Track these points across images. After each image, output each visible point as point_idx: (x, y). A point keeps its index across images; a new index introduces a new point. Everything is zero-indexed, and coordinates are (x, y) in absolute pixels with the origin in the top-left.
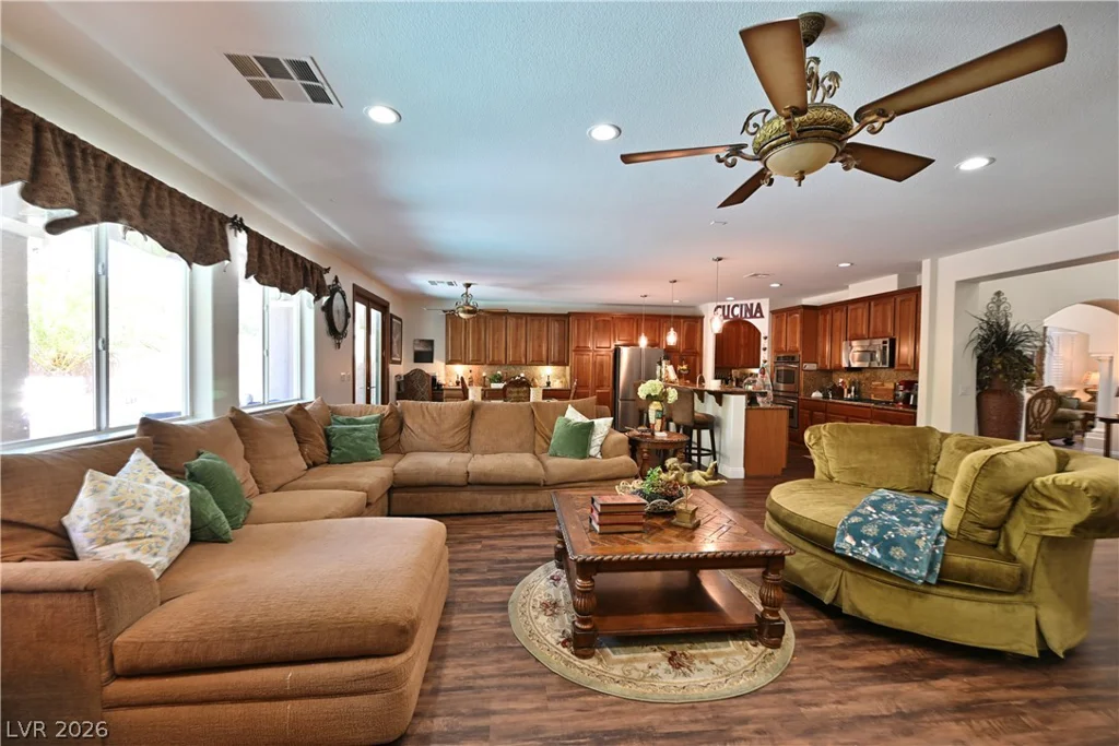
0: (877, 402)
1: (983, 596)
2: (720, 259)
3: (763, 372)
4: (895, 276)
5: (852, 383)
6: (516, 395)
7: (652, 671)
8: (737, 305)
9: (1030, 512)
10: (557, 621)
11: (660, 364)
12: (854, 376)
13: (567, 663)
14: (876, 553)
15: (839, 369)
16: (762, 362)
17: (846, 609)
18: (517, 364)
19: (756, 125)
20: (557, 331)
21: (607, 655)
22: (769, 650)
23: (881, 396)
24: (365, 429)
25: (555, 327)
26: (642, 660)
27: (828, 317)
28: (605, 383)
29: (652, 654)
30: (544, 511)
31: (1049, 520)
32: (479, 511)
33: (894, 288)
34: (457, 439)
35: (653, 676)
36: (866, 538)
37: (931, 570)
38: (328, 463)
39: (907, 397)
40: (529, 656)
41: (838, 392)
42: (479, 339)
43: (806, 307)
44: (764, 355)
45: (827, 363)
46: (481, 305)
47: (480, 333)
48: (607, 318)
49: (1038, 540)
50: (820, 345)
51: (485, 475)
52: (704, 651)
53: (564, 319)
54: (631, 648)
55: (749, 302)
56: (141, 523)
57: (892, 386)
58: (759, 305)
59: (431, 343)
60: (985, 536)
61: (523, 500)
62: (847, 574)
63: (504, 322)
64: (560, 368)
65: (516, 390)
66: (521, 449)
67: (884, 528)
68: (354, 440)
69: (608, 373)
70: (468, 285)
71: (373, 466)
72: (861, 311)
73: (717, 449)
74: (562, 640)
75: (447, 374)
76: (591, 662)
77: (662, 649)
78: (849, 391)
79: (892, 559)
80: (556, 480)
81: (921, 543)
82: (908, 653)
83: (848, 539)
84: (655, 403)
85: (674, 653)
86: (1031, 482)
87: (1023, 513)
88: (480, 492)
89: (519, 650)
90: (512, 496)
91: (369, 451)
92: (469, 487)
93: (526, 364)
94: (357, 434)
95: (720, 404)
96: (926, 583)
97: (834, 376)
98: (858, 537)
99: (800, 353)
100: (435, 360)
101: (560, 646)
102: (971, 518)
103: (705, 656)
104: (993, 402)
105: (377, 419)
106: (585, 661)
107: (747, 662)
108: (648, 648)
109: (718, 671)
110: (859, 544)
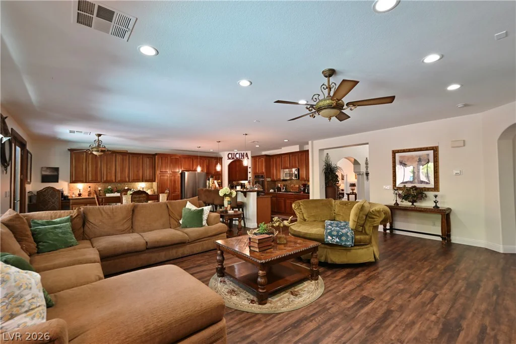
0: (293, 192)
1: (363, 247)
2: (246, 135)
3: (249, 182)
4: (298, 146)
5: (284, 186)
6: (138, 199)
7: (290, 300)
8: (237, 153)
9: (370, 220)
10: (241, 296)
11: (209, 180)
12: (284, 183)
13: (260, 308)
14: (338, 240)
15: (279, 180)
16: (249, 178)
17: (329, 262)
18: (123, 181)
19: (316, 99)
20: (148, 163)
21: (271, 301)
22: (316, 281)
23: (294, 190)
24: (64, 227)
25: (147, 161)
26: (284, 298)
27: (275, 160)
28: (177, 190)
29: (285, 295)
30: (188, 256)
31: (375, 221)
32: (152, 263)
33: (298, 150)
34: (126, 226)
35: (292, 301)
36: (334, 236)
37: (352, 242)
38: (38, 253)
39: (305, 190)
40: (243, 312)
41: (279, 189)
42: (97, 167)
43: (266, 155)
44: (250, 175)
45: (275, 178)
46: (108, 147)
47: (97, 164)
48: (177, 157)
49: (372, 227)
50: (272, 171)
51: (158, 242)
52: (299, 288)
53: (152, 157)
54: (276, 296)
55: (242, 152)
56: (33, 298)
57: (298, 186)
58: (247, 153)
59: (57, 169)
60: (360, 229)
61: (176, 253)
62: (329, 250)
63: (114, 157)
64: (149, 183)
65: (138, 196)
66: (164, 227)
67: (338, 232)
68: (56, 234)
69: (178, 185)
70: (99, 135)
71: (75, 249)
72: (287, 158)
73: (245, 216)
74: (250, 302)
75: (70, 190)
76: (268, 305)
77: (287, 292)
78: (283, 189)
79: (342, 241)
80: (193, 239)
81: (349, 234)
82: (348, 270)
83: (329, 237)
84: (227, 197)
85: (291, 292)
86: (369, 211)
87: (368, 220)
88: (152, 252)
89: (236, 312)
90: (170, 251)
91: (69, 240)
92: (147, 251)
93: (129, 182)
94: (58, 230)
95: (246, 197)
96: (352, 246)
97: (277, 183)
98: (332, 236)
99: (265, 174)
100: (59, 181)
101: (251, 304)
102: (358, 224)
103: (300, 289)
104: (330, 190)
105: (68, 219)
106: (266, 305)
107: (313, 287)
108: (282, 293)
109: (309, 292)
110: (333, 238)
